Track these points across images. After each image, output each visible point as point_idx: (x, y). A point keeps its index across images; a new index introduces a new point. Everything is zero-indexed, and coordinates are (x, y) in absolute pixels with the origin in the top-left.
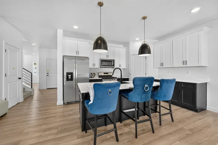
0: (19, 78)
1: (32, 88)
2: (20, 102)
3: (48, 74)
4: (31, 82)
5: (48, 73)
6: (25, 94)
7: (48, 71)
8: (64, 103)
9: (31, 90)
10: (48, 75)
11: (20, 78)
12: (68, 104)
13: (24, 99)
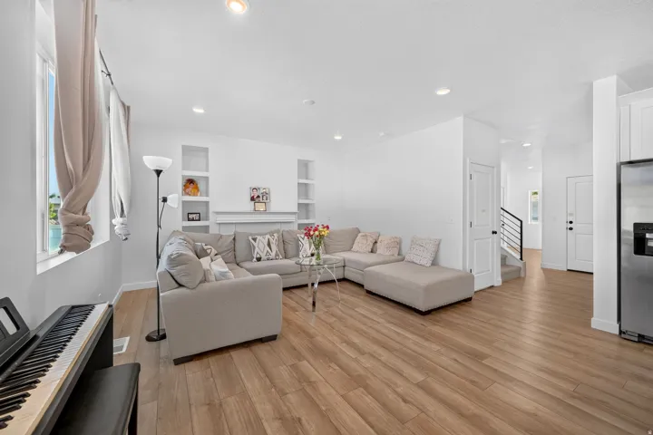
0: (494, 233)
1: (521, 259)
2: (496, 285)
3: (570, 226)
4: (519, 242)
5: (571, 222)
6: (507, 270)
7: (571, 214)
8: (621, 332)
9: (519, 264)
10: (571, 229)
11: (496, 233)
12: (639, 342)
13: (503, 282)
